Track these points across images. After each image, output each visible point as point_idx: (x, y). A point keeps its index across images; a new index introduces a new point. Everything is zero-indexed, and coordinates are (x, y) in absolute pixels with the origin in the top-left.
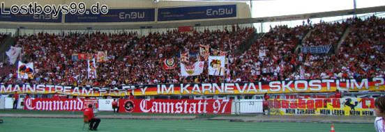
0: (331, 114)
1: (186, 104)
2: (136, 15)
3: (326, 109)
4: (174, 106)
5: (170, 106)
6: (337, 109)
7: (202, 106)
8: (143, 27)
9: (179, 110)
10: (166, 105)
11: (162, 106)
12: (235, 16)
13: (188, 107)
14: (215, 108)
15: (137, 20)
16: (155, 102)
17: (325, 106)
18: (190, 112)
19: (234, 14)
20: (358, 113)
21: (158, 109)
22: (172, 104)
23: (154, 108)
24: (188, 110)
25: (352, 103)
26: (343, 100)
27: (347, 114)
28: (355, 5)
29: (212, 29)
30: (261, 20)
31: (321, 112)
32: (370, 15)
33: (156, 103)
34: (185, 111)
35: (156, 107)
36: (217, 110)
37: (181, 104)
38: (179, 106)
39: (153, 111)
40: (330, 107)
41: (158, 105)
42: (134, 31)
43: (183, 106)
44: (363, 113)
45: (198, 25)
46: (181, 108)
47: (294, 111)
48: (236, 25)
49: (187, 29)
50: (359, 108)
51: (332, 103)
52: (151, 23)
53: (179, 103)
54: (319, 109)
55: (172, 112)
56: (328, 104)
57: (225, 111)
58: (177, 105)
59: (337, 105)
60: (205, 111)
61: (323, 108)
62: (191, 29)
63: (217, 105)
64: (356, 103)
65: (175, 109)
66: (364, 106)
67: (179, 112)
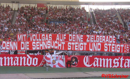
1: (122, 59)
4: (112, 61)
5: (109, 61)
9: (116, 65)
10: (106, 61)
11: (102, 61)
13: (124, 62)
16: (96, 58)
18: (125, 66)
21: (99, 64)
22: (110, 60)
23: (96, 63)
24: (123, 65)
33: (97, 59)
34: (121, 66)
35: (97, 62)
37: (118, 60)
38: (116, 61)
39: (95, 65)
41: (99, 60)
43: (119, 61)
46: (118, 63)
53: (116, 59)
55: (111, 66)
58: (114, 60)
65: (113, 64)
67: (116, 67)
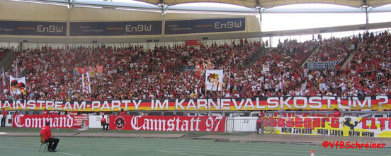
0: (329, 134)
1: (178, 121)
2: (143, 28)
3: (323, 128)
4: (166, 123)
5: (162, 123)
6: (335, 129)
7: (195, 123)
8: (149, 41)
9: (171, 127)
10: (158, 122)
11: (154, 122)
12: (244, 30)
13: (180, 124)
14: (208, 126)
15: (144, 33)
16: (146, 119)
17: (323, 126)
18: (183, 129)
19: (243, 28)
20: (358, 134)
21: (150, 127)
22: (164, 121)
23: (146, 126)
24: (180, 128)
25: (352, 122)
26: (342, 119)
27: (346, 134)
28: (367, 20)
29: (220, 43)
30: (270, 34)
31: (319, 132)
32: (382, 30)
33: (148, 120)
34: (177, 129)
35: (148, 124)
36: (210, 128)
37: (173, 121)
38: (171, 123)
39: (144, 128)
40: (328, 127)
41: (150, 122)
42: (140, 45)
43: (175, 123)
44: (363, 134)
45: (205, 39)
46: (173, 125)
47: (291, 130)
48: (244, 39)
49: (193, 42)
50: (359, 128)
51: (330, 123)
52: (158, 36)
53: (171, 120)
54: (316, 129)
55: (164, 129)
56: (326, 123)
57: (219, 129)
58: (168, 122)
59: (335, 124)
60: (197, 129)
61: (321, 128)
62: (198, 42)
63: (210, 122)
64: (356, 123)
65: (167, 127)
66: (365, 127)
67: (171, 130)
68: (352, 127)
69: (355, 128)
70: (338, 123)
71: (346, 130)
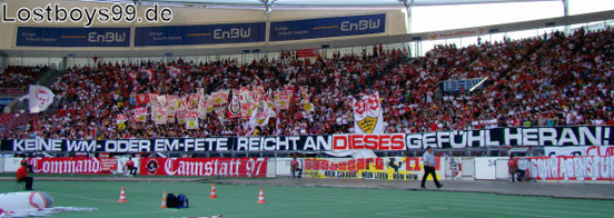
1: (216, 163)
3: (368, 171)
4: (204, 166)
5: (199, 166)
7: (234, 167)
9: (209, 171)
10: (194, 166)
11: (190, 165)
12: (384, 31)
13: (219, 167)
14: (248, 169)
17: (368, 168)
18: (221, 173)
22: (201, 164)
24: (218, 171)
25: (396, 163)
30: (418, 38)
34: (215, 173)
35: (184, 167)
36: (250, 171)
37: (211, 164)
38: (209, 166)
39: (180, 172)
40: (372, 169)
43: (213, 166)
50: (403, 170)
51: (374, 164)
53: (208, 163)
54: (360, 171)
55: (201, 174)
56: (371, 164)
57: (260, 173)
58: (206, 165)
59: (379, 166)
60: (237, 173)
61: (365, 170)
62: (315, 52)
63: (250, 165)
64: (400, 163)
65: (204, 171)
66: (409, 168)
67: (208, 175)
68: (396, 168)
69: (399, 170)
70: (382, 164)
71: (390, 171)
